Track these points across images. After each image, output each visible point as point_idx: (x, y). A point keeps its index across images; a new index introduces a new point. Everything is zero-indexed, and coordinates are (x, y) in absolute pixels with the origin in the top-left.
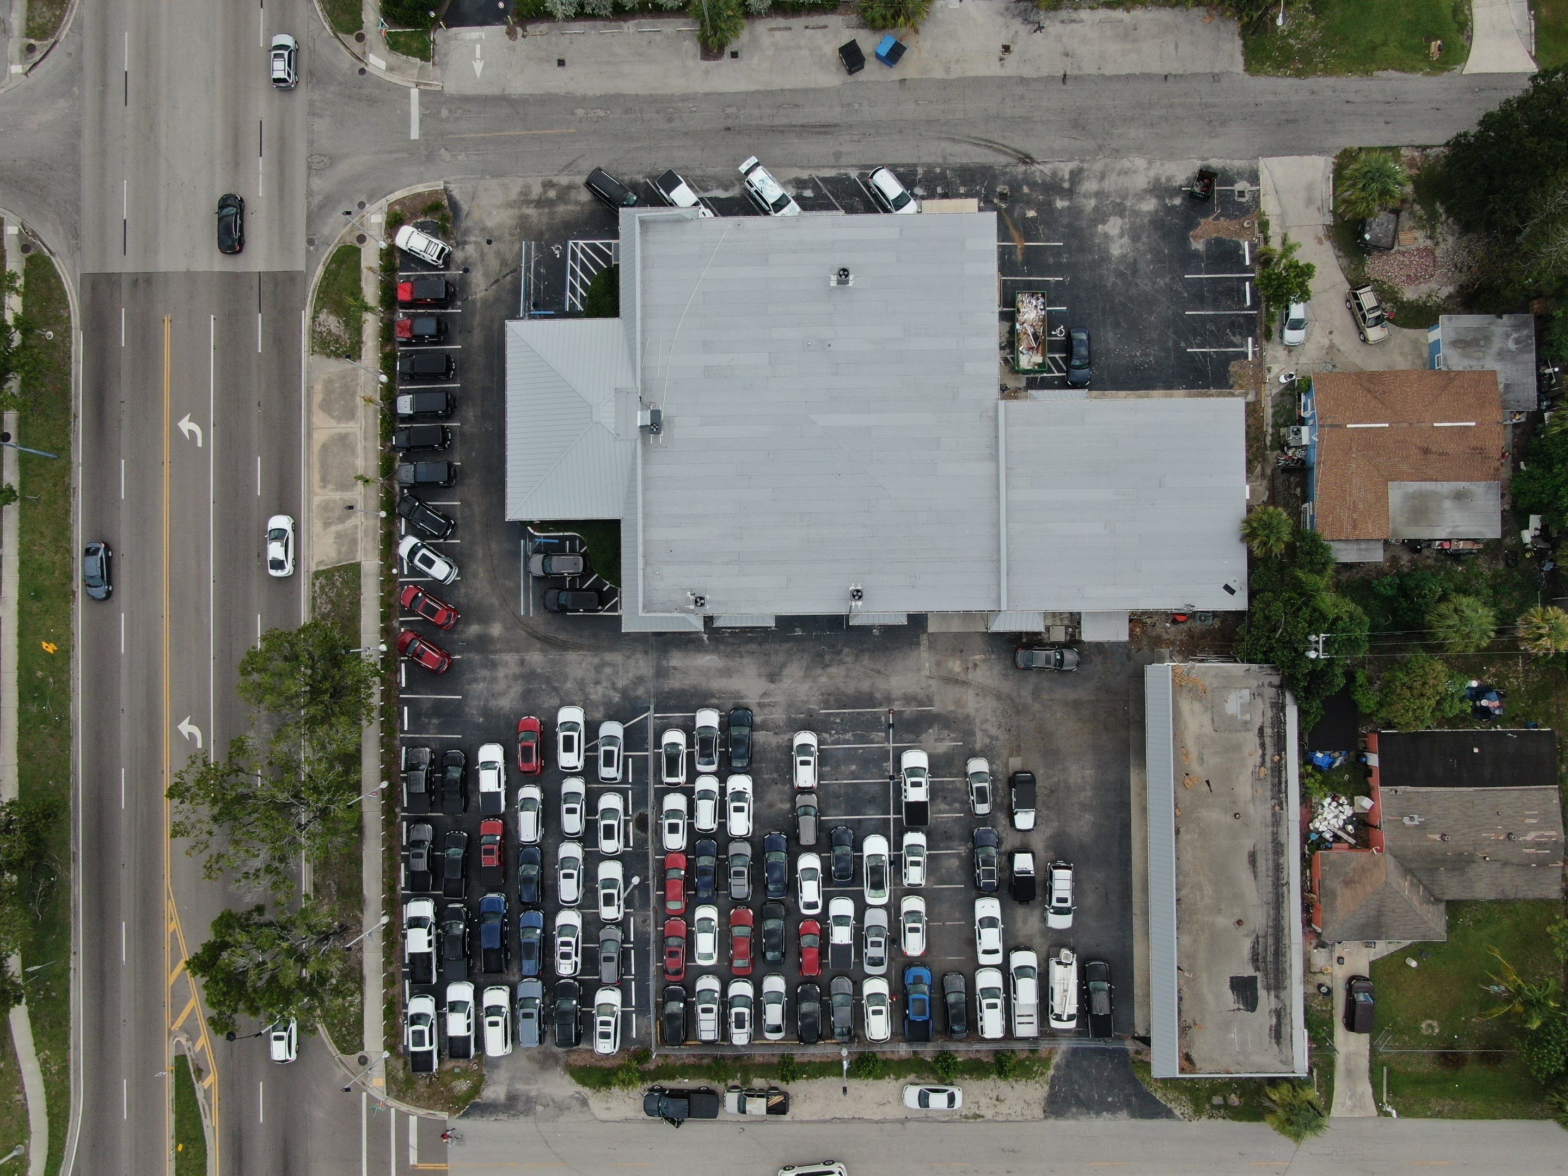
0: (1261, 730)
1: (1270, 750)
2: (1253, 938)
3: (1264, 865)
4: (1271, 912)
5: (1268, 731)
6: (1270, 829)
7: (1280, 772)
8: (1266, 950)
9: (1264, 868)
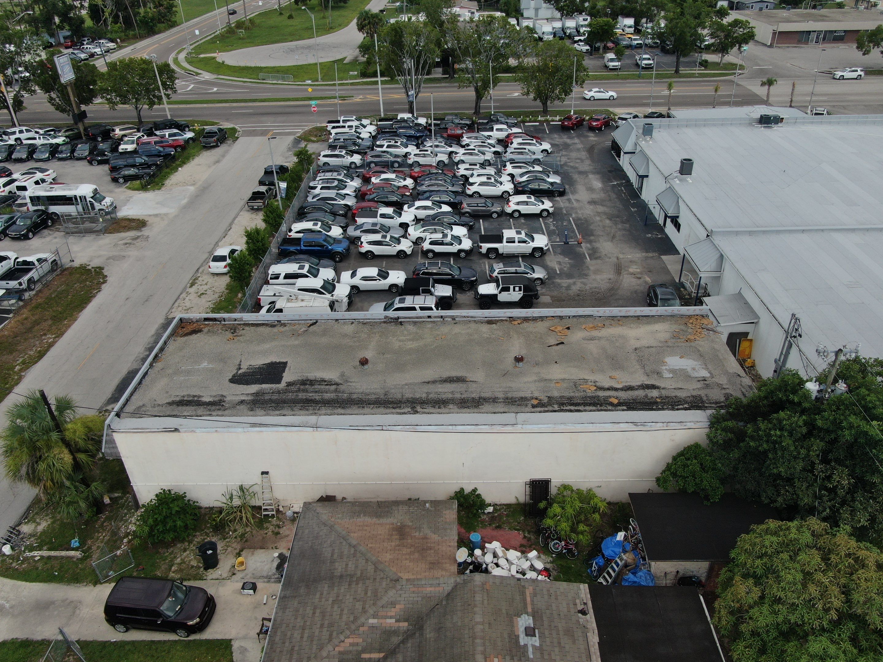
0: (653, 387)
1: (624, 395)
2: (338, 380)
3: (446, 391)
4: (373, 397)
5: (654, 393)
6: (501, 395)
7: (594, 404)
8: (316, 392)
9: (440, 390)
